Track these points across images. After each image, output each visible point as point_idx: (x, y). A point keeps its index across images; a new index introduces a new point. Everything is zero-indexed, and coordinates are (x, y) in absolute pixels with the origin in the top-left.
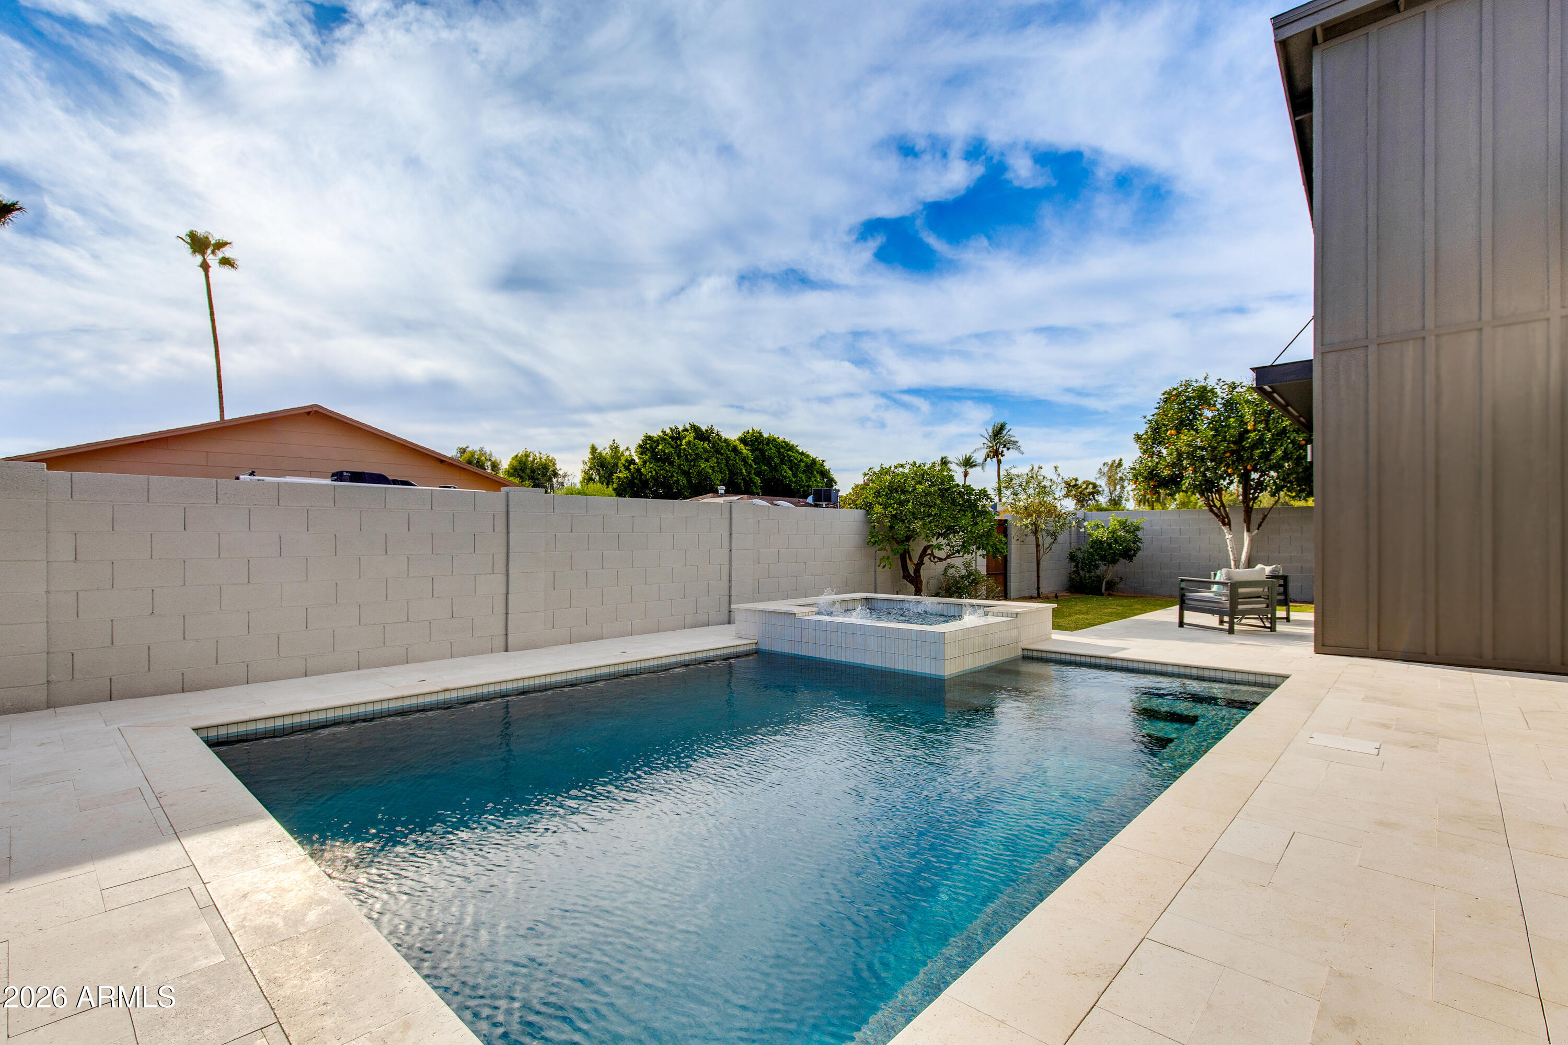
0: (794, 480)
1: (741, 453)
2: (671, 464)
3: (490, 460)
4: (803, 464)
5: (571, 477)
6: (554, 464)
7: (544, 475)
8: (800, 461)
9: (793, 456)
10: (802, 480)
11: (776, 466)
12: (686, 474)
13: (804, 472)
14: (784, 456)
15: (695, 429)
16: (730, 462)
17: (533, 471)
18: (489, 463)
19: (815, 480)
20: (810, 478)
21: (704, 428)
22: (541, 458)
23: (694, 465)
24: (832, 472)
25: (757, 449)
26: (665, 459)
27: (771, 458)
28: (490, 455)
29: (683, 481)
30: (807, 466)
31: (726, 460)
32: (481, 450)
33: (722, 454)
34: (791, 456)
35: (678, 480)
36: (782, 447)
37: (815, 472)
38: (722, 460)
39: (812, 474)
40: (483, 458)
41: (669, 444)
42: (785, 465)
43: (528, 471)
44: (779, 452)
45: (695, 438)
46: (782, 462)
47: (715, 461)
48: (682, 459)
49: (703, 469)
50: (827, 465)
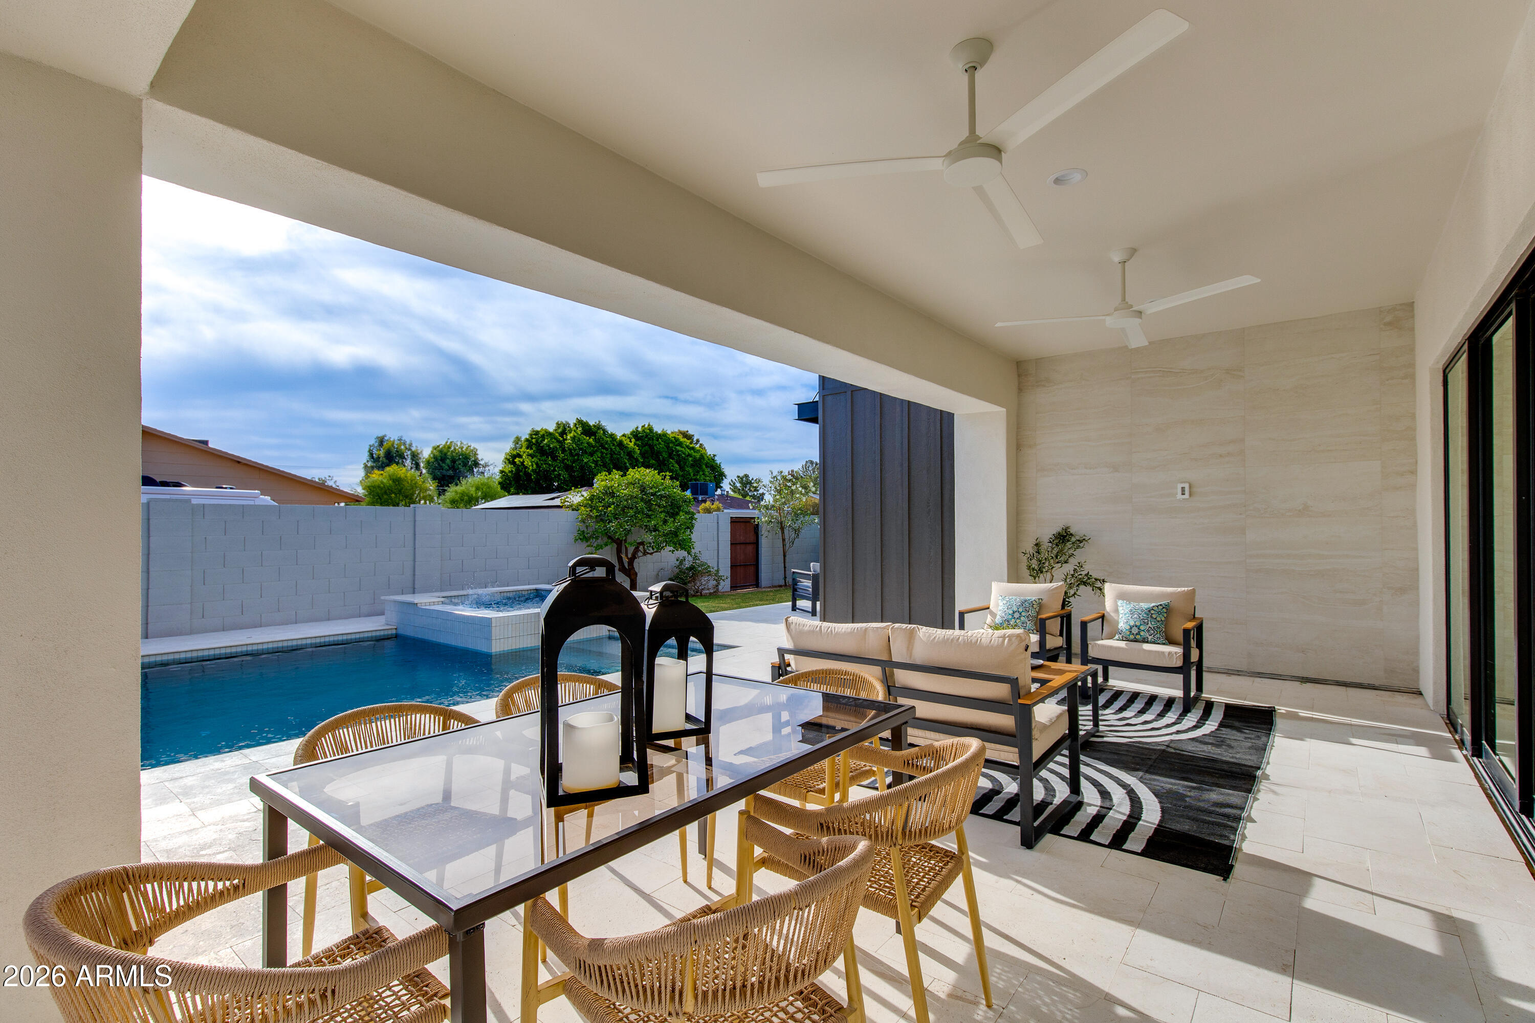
0: (681, 473)
1: (626, 447)
2: (554, 458)
3: (410, 449)
4: (690, 459)
5: (491, 468)
6: (476, 454)
7: (465, 465)
8: (688, 456)
9: (681, 451)
10: (690, 475)
11: (664, 460)
12: (568, 468)
13: (692, 466)
14: (673, 451)
15: (582, 424)
16: (615, 456)
17: (454, 461)
18: (409, 453)
19: (703, 474)
20: (698, 472)
21: (592, 423)
22: (462, 448)
23: (578, 460)
24: (723, 466)
25: (647, 444)
26: (552, 454)
27: (659, 453)
28: (411, 445)
29: (564, 475)
30: (695, 460)
31: (611, 454)
32: (400, 440)
33: (607, 449)
34: (678, 451)
35: (559, 475)
36: (672, 442)
37: (704, 467)
38: (606, 454)
39: (700, 467)
40: (403, 447)
41: (556, 439)
42: (673, 459)
43: (448, 461)
44: (668, 447)
45: (582, 433)
46: (670, 456)
47: (599, 455)
48: (566, 453)
49: (586, 463)
50: (718, 460)
